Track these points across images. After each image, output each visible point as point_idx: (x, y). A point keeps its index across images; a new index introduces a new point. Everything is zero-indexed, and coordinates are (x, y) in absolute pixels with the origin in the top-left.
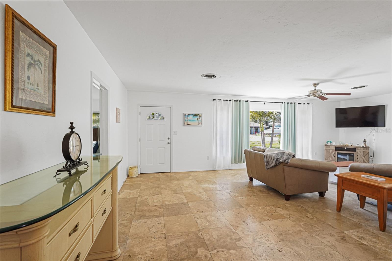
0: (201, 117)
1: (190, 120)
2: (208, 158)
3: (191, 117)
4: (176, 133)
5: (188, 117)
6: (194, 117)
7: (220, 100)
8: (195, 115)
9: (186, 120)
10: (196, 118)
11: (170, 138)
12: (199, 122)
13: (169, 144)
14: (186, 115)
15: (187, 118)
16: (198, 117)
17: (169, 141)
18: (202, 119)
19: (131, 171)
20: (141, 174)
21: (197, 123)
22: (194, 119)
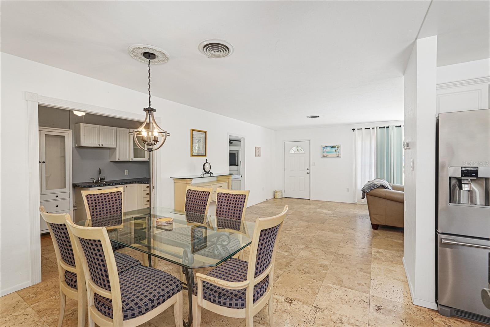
0: (339, 149)
1: (327, 152)
2: (348, 190)
3: (329, 149)
4: (314, 164)
5: (326, 149)
6: (332, 148)
7: (361, 129)
8: (333, 147)
9: (323, 152)
10: (334, 149)
11: (309, 169)
12: (337, 153)
13: (308, 174)
14: (323, 147)
15: (324, 150)
16: (336, 149)
17: (308, 171)
18: (340, 150)
19: (276, 193)
20: (285, 197)
21: (335, 154)
22: (331, 151)
